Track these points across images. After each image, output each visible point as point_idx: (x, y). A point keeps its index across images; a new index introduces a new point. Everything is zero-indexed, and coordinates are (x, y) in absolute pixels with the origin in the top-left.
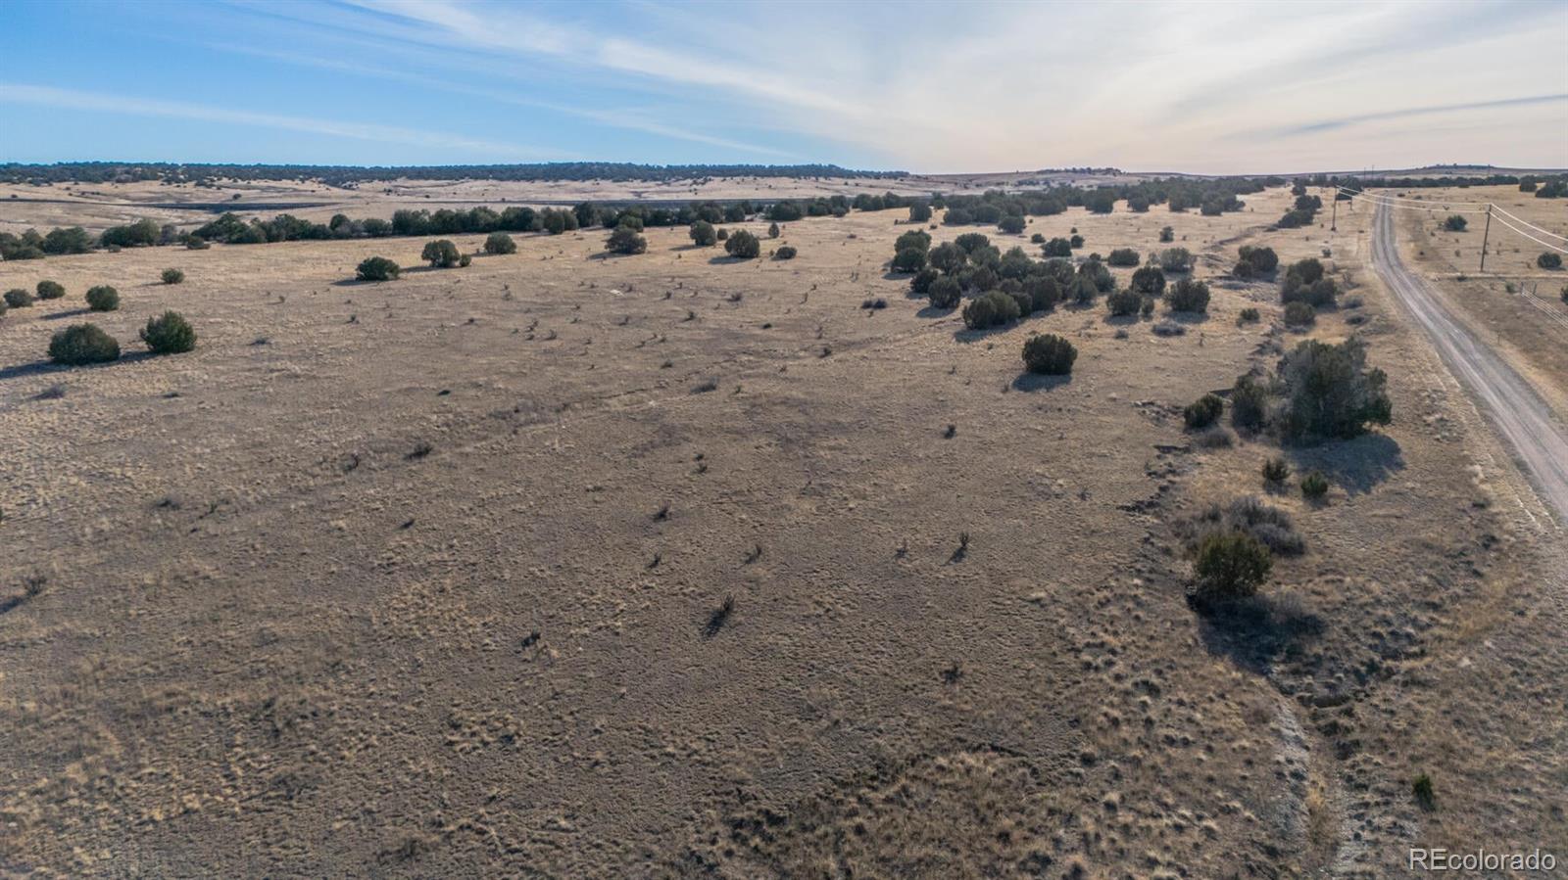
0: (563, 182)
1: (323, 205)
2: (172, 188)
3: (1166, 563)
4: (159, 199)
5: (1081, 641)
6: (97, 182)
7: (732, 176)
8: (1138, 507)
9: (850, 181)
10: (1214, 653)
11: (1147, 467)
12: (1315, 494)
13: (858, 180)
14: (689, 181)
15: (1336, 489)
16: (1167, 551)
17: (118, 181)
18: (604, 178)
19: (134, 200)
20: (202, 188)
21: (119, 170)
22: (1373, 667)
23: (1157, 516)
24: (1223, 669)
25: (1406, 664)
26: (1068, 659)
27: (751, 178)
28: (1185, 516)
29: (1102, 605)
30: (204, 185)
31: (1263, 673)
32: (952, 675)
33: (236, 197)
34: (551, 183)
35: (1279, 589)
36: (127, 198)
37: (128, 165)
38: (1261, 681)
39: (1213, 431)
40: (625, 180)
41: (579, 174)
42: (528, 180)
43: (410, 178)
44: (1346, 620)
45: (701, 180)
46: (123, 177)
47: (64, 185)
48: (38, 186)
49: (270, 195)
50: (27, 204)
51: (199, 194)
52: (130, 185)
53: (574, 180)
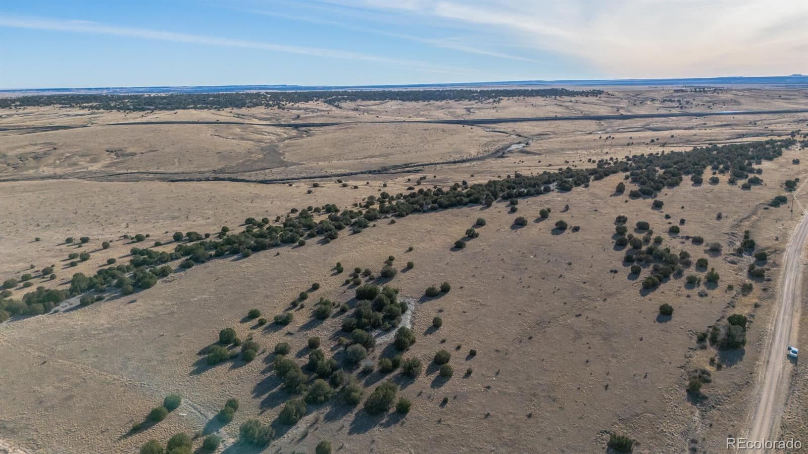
0: (432, 102)
1: (333, 124)
2: (269, 111)
3: (684, 382)
4: (269, 120)
5: (666, 397)
6: (241, 107)
7: (512, 97)
8: (681, 367)
9: (573, 99)
10: (688, 401)
11: (685, 355)
12: (719, 367)
13: (577, 98)
14: (491, 100)
15: (724, 366)
16: (685, 379)
17: (248, 107)
18: (451, 99)
19: (260, 120)
20: (281, 110)
22: (713, 406)
23: (685, 370)
24: (689, 404)
25: (718, 406)
26: (663, 400)
27: (522, 97)
28: (690, 370)
29: (671, 390)
30: (281, 107)
31: (696, 405)
32: (646, 401)
33: (298, 116)
34: (426, 103)
35: (703, 390)
36: (256, 119)
38: (695, 407)
39: (704, 344)
40: (460, 100)
41: (439, 97)
42: (416, 101)
44: (712, 398)
45: (497, 99)
46: (249, 105)
47: (229, 110)
48: (219, 110)
49: (311, 114)
50: (225, 125)
51: (283, 114)
52: (253, 109)
53: (437, 100)
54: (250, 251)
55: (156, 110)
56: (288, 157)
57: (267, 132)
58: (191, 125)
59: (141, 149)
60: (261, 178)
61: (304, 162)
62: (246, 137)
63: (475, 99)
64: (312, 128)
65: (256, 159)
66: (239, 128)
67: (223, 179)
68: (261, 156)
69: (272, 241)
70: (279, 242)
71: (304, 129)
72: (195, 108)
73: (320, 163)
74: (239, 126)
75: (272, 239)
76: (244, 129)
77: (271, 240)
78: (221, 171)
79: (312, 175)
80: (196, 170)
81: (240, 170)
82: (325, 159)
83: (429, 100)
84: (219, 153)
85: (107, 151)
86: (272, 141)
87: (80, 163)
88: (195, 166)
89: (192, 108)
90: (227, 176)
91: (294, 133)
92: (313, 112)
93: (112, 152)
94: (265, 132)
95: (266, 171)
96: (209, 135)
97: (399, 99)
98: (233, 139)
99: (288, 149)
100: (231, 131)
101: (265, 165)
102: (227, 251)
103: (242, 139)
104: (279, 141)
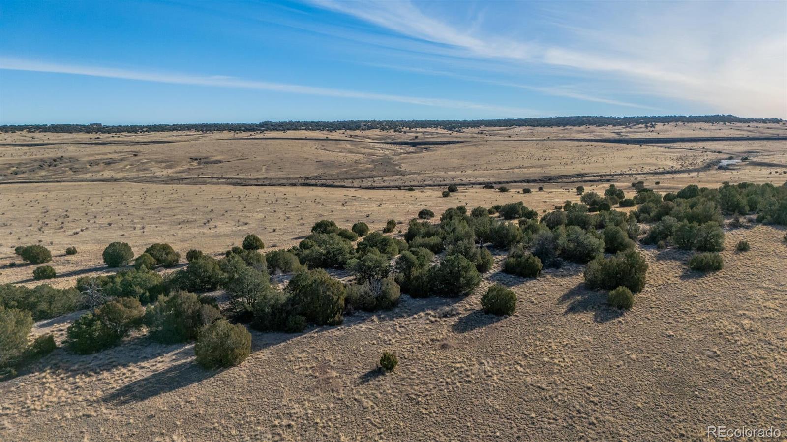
0: (568, 127)
1: (458, 142)
2: (384, 133)
4: (384, 139)
6: (355, 130)
7: (668, 122)
17: (362, 130)
18: (591, 124)
19: (373, 139)
20: (397, 133)
21: (362, 124)
30: (398, 131)
33: (416, 137)
34: (561, 128)
36: (369, 138)
37: (365, 122)
42: (549, 126)
43: (486, 126)
46: (364, 127)
47: (342, 131)
48: (331, 132)
49: (430, 136)
50: (334, 141)
51: (399, 136)
52: (367, 132)
53: (574, 126)
54: (242, 333)
55: (266, 130)
56: (404, 167)
57: (381, 148)
58: (297, 141)
59: (230, 157)
60: (369, 184)
61: (427, 172)
62: (355, 151)
63: (621, 125)
64: (432, 146)
65: (363, 168)
66: (349, 144)
67: (316, 185)
68: (370, 166)
69: (365, 287)
70: (395, 291)
71: (423, 146)
72: (306, 129)
73: (449, 173)
74: (350, 142)
75: (365, 273)
76: (355, 145)
77: (360, 282)
78: (315, 178)
79: (441, 183)
80: (285, 176)
81: (340, 177)
82: (454, 169)
83: (564, 125)
84: (320, 161)
85: (191, 159)
86: (386, 155)
87: (151, 169)
88: (285, 173)
89: (303, 129)
90: (320, 182)
91: (412, 149)
92: (432, 134)
93: (196, 159)
94: (378, 148)
95: (375, 179)
96: (313, 149)
97: (528, 125)
98: (340, 152)
99: (404, 161)
100: (339, 146)
101: (374, 173)
102: (137, 323)
103: (351, 152)
104: (395, 155)
